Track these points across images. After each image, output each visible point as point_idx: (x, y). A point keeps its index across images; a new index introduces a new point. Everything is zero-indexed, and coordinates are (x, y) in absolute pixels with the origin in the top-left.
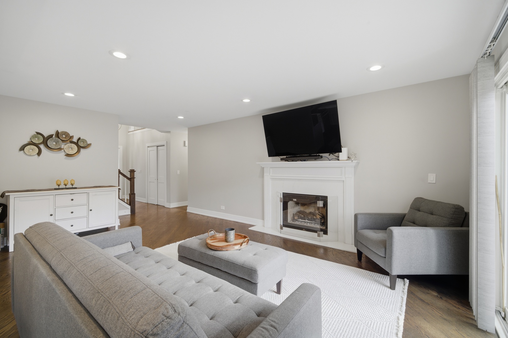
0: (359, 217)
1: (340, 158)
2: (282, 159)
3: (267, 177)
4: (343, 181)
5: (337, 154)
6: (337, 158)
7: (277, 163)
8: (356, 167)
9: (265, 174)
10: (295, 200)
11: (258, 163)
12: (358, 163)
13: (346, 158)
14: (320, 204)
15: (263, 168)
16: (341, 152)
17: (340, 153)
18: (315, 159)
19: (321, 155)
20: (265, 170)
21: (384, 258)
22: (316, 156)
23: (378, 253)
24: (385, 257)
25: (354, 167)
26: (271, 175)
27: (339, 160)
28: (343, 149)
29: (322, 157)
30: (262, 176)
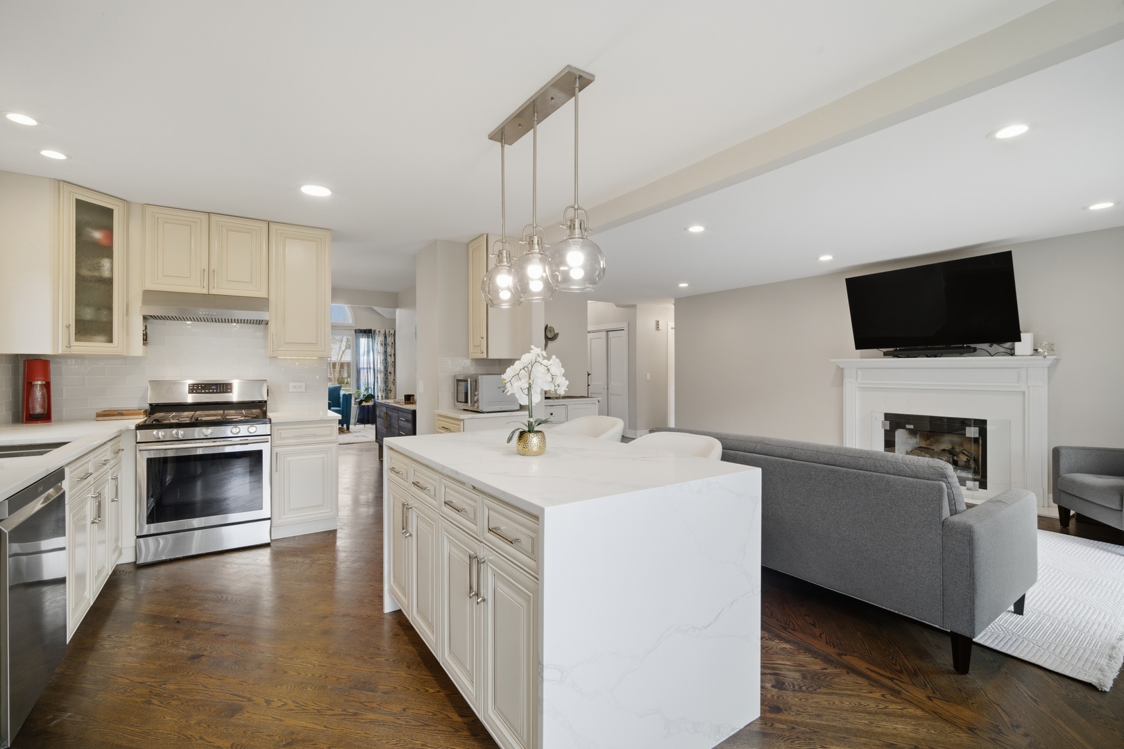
0: (1063, 452)
1: (1017, 352)
2: (886, 354)
3: (850, 385)
4: (1024, 393)
5: (1008, 345)
6: (1009, 351)
7: (875, 360)
8: (1051, 368)
9: (846, 380)
10: (912, 427)
11: (833, 360)
12: (1057, 361)
13: (1030, 351)
14: (972, 432)
15: (843, 369)
16: (1019, 340)
17: (1017, 344)
18: (961, 354)
19: (972, 346)
20: (846, 372)
21: (1119, 512)
22: (963, 347)
23: (1106, 505)
24: (1122, 511)
25: (1049, 368)
26: (859, 381)
27: (1013, 354)
28: (1022, 335)
29: (975, 350)
30: (841, 384)
